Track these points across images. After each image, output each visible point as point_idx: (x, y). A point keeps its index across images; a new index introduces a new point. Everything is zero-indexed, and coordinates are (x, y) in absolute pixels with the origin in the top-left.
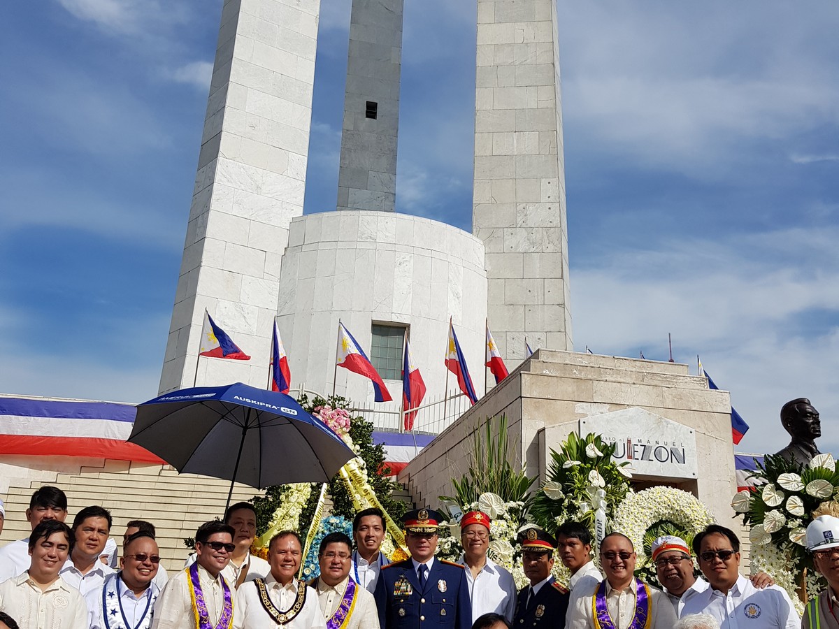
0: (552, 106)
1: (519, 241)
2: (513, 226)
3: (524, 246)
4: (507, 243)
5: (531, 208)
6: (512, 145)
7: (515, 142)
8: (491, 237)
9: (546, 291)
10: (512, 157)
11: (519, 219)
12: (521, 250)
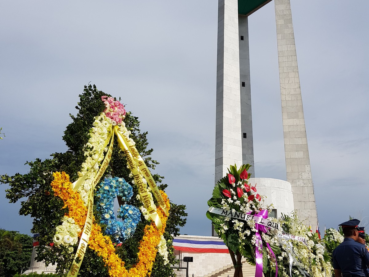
0: (306, 144)
1: (300, 183)
2: (299, 179)
3: (302, 185)
4: (297, 184)
5: (303, 173)
6: (296, 155)
7: (297, 154)
8: (293, 182)
9: (310, 198)
10: (296, 158)
11: (300, 177)
12: (301, 186)
